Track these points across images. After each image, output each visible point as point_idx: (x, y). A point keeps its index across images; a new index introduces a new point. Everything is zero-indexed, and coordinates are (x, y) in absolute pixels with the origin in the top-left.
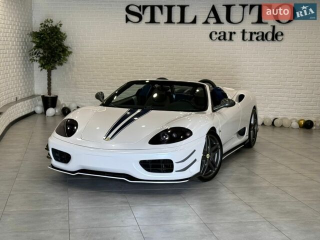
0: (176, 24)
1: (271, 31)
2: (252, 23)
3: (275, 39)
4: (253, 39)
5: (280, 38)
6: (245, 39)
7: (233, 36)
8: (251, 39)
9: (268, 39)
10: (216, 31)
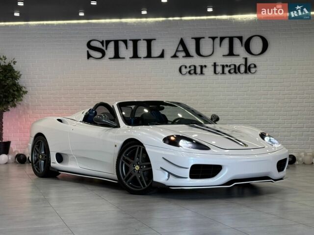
0: (142, 58)
1: (244, 63)
2: (223, 56)
3: (248, 72)
4: (225, 72)
5: (253, 70)
6: (217, 72)
7: (204, 70)
8: (223, 73)
9: (241, 72)
10: (185, 65)
